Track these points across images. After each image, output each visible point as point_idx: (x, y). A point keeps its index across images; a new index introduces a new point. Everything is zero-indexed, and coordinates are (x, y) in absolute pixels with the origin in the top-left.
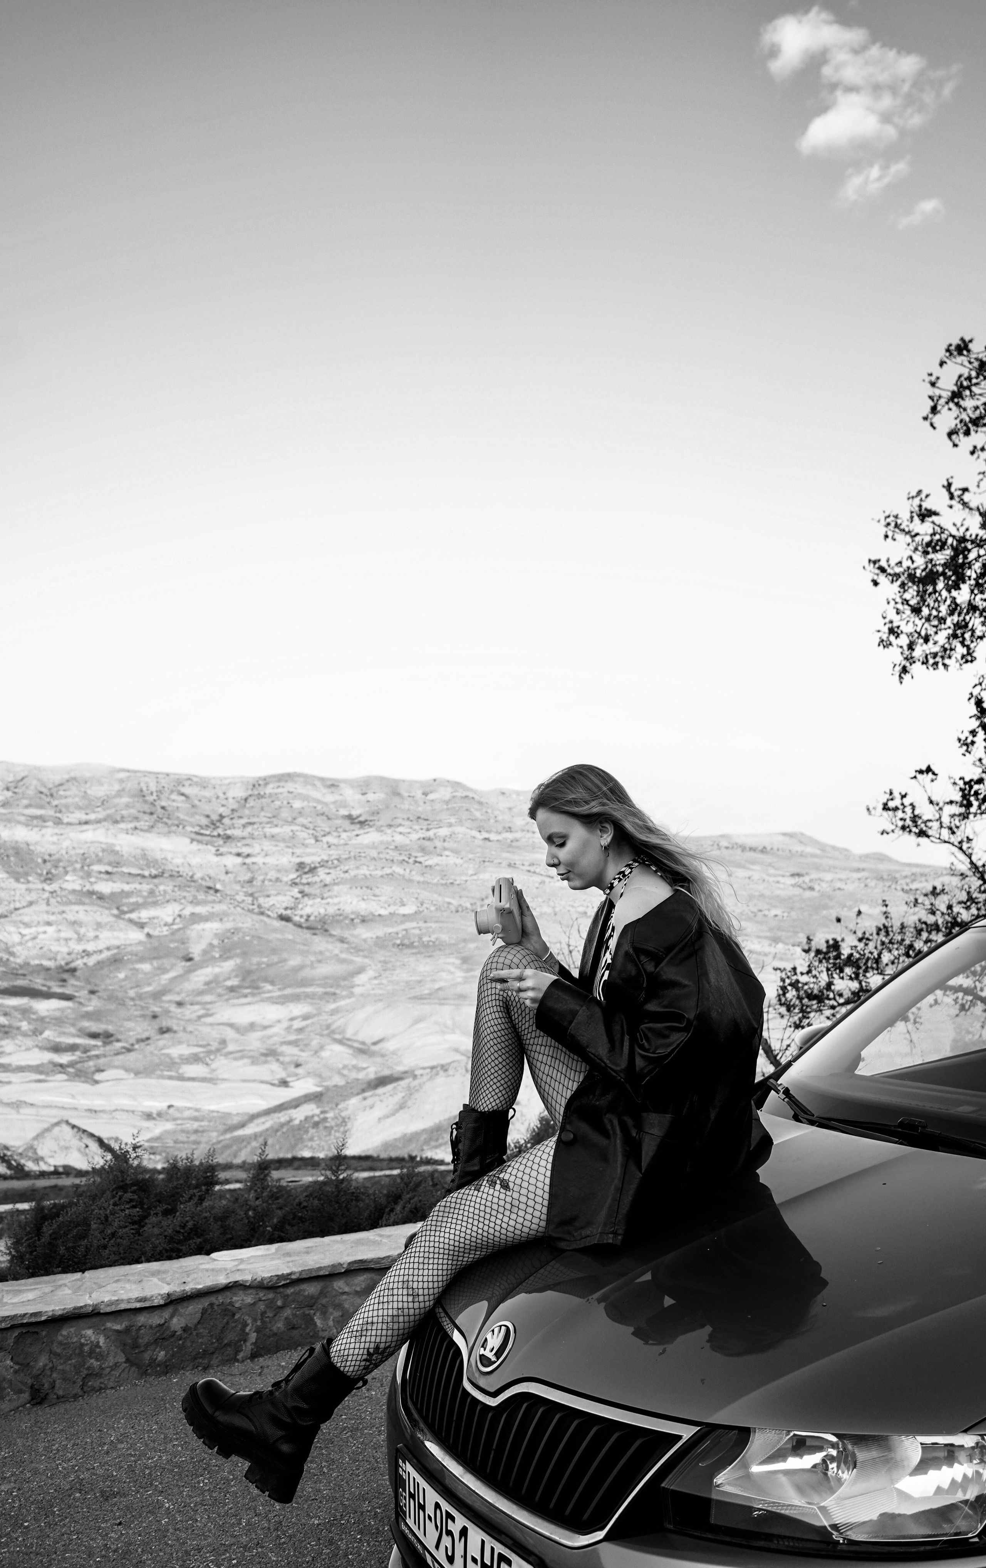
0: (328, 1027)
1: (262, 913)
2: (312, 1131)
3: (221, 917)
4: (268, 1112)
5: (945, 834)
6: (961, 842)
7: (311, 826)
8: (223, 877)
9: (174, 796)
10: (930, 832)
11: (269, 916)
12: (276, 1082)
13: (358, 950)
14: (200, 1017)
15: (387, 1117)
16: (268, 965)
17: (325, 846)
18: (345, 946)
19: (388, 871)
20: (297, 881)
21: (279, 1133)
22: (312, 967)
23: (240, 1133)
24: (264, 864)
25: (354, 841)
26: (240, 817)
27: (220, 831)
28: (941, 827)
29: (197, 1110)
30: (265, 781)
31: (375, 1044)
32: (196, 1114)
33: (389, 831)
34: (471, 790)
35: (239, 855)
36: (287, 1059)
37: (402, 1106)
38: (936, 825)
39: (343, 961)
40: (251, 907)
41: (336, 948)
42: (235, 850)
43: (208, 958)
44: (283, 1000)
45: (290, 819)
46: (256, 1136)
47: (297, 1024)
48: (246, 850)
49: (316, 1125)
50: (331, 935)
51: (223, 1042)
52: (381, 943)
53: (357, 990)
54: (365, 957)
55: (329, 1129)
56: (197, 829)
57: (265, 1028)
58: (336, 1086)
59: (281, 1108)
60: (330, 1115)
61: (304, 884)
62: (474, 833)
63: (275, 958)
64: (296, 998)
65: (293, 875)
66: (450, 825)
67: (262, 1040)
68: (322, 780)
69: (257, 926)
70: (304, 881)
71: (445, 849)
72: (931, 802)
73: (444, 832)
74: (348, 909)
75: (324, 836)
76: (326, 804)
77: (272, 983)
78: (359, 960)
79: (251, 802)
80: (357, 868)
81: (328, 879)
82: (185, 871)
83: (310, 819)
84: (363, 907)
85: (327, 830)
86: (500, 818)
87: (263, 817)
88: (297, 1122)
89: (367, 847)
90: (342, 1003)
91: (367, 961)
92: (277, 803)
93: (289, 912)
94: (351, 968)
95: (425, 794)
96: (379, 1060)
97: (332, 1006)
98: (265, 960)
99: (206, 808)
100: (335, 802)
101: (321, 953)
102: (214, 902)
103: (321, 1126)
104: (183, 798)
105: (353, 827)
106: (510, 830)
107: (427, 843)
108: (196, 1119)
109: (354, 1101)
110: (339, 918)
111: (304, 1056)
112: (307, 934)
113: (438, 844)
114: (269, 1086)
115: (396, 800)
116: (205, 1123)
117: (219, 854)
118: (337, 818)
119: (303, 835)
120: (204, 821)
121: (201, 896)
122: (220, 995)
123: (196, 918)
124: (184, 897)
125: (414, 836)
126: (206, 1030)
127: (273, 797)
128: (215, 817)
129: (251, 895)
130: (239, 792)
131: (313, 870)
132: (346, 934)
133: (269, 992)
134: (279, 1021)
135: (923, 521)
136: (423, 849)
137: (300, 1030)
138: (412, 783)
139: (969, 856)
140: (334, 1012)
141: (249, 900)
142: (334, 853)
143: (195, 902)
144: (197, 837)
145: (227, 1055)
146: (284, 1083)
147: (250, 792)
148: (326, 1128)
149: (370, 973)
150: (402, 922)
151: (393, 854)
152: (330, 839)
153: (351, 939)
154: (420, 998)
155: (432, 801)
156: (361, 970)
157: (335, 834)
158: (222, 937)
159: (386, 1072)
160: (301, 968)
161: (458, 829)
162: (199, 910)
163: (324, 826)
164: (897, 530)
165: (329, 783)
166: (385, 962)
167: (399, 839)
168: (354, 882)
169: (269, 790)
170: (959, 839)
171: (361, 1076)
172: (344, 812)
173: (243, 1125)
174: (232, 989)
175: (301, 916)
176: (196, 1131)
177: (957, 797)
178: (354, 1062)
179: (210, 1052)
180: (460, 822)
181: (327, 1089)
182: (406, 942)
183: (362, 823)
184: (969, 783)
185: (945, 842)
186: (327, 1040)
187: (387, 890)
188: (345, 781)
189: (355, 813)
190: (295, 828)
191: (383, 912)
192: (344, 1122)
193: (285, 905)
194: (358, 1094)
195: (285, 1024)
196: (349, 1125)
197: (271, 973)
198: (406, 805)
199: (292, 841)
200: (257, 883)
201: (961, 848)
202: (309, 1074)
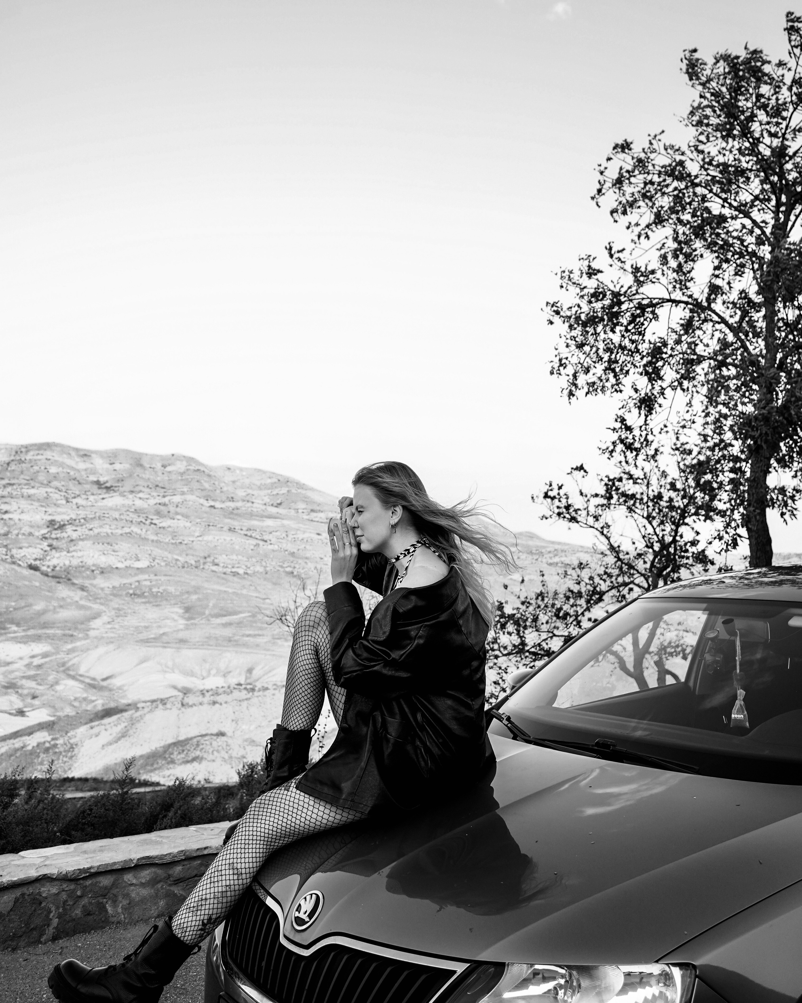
0: (64, 664)
1: (14, 563)
2: (42, 755)
4: (5, 739)
5: (591, 520)
6: (603, 528)
7: (64, 489)
10: (579, 519)
11: (19, 565)
12: (14, 712)
13: (95, 598)
15: (110, 744)
16: (15, 609)
17: (75, 507)
18: (85, 594)
19: (127, 530)
20: (47, 536)
21: (13, 758)
22: (54, 611)
24: (20, 520)
25: (100, 504)
28: (588, 514)
30: (27, 448)
31: (104, 680)
33: (131, 496)
34: (202, 465)
36: (25, 692)
37: (124, 735)
38: (584, 513)
39: (82, 607)
40: (4, 557)
41: (77, 595)
45: (45, 482)
47: (37, 661)
49: (47, 750)
52: (116, 592)
53: (92, 633)
54: (101, 604)
55: (58, 754)
57: (8, 664)
58: (68, 716)
59: (16, 735)
60: (60, 742)
61: (53, 539)
62: (202, 501)
63: (23, 603)
64: (38, 638)
65: (44, 531)
66: (183, 493)
67: (4, 674)
68: (77, 450)
69: (8, 573)
70: (53, 536)
71: (177, 513)
72: (582, 494)
73: (177, 499)
74: (90, 562)
75: (75, 498)
76: (78, 471)
77: (18, 625)
78: (96, 607)
79: (13, 467)
80: (101, 527)
81: (74, 535)
83: (63, 483)
84: (103, 561)
85: (78, 493)
86: (225, 489)
87: (22, 479)
88: (30, 748)
89: (111, 509)
90: (78, 644)
91: (103, 608)
92: (36, 468)
93: (38, 563)
94: (88, 613)
95: (164, 466)
96: (106, 694)
97: (69, 646)
98: (13, 604)
100: (86, 470)
101: (63, 599)
103: (51, 752)
105: (100, 491)
106: (232, 499)
107: (162, 508)
109: (82, 730)
110: (82, 570)
111: (41, 689)
112: (52, 583)
113: (172, 509)
114: (7, 715)
115: (138, 470)
118: (87, 483)
119: (55, 496)
125: (152, 502)
127: (33, 463)
129: (6, 546)
130: (3, 457)
131: (62, 527)
132: (87, 583)
133: (15, 632)
134: (21, 658)
135: (590, 277)
136: (158, 513)
137: (39, 667)
139: (608, 539)
140: (69, 652)
142: (82, 513)
146: (21, 713)
147: (12, 458)
148: (55, 753)
149: (105, 618)
150: (136, 575)
151: (134, 517)
152: (79, 501)
153: (91, 588)
154: (146, 641)
155: (170, 472)
156: (96, 616)
157: (84, 497)
159: (112, 705)
160: (44, 612)
161: (189, 497)
163: (75, 489)
164: (569, 282)
165: (82, 453)
166: (119, 610)
167: (139, 503)
168: (98, 539)
169: (29, 457)
170: (601, 526)
171: (89, 707)
172: (93, 478)
175: (48, 567)
177: (602, 490)
178: (85, 695)
180: (191, 491)
181: (59, 718)
182: (138, 592)
183: (108, 488)
184: (612, 481)
185: (590, 527)
186: (63, 676)
187: (124, 547)
188: (96, 452)
189: (102, 479)
190: (49, 490)
191: (120, 565)
192: (73, 747)
193: (34, 556)
194: (86, 723)
195: (26, 661)
196: (76, 750)
197: (18, 615)
198: (147, 475)
199: (46, 501)
200: (12, 536)
201: (602, 533)
202: (44, 705)
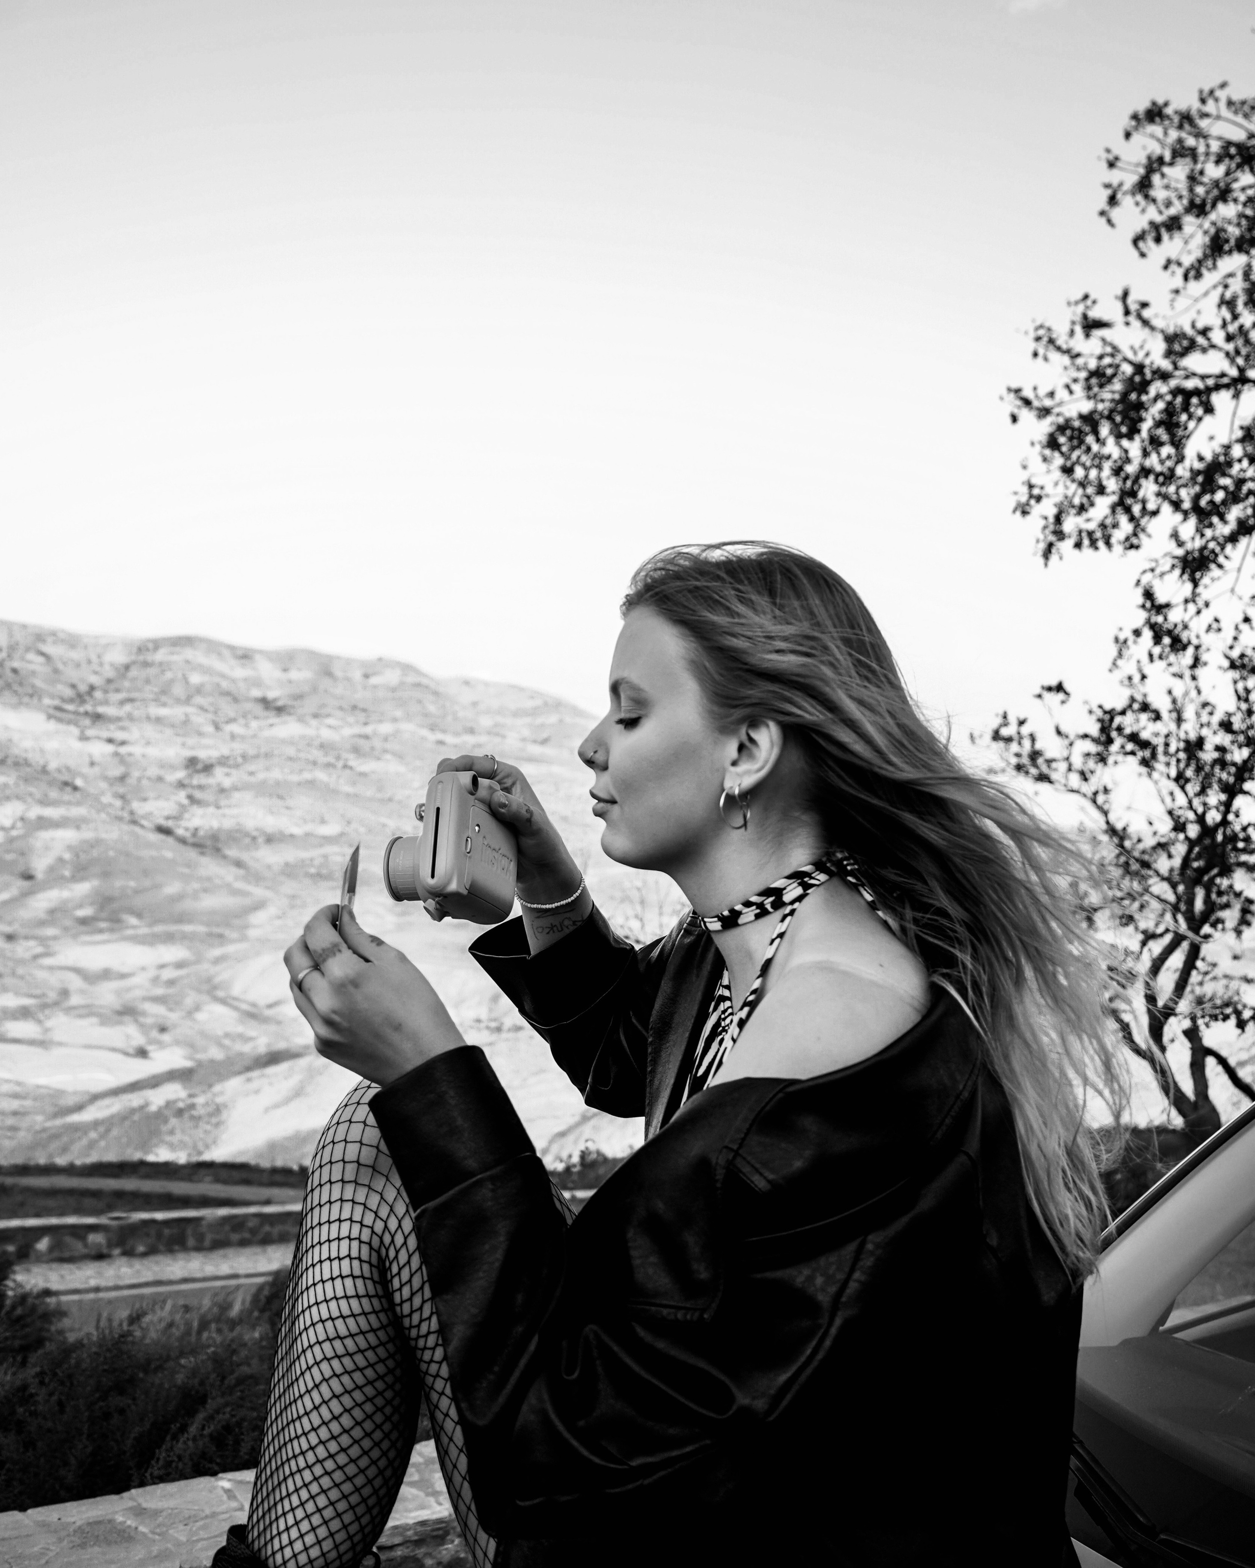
0: (209, 980)
1: (134, 822)
2: (173, 1121)
3: (77, 824)
4: (116, 1092)
5: (1074, 780)
6: (1096, 793)
7: (211, 709)
8: (86, 770)
9: (31, 656)
10: (1054, 776)
11: (142, 826)
12: (131, 1051)
13: (257, 878)
14: (36, 957)
15: (277, 1106)
16: (137, 892)
17: (228, 737)
18: (241, 872)
19: (307, 776)
20: (186, 782)
21: (126, 1124)
22: (195, 897)
23: (75, 1118)
24: (144, 756)
25: (267, 733)
26: (117, 691)
27: (88, 707)
28: (1070, 770)
29: (18, 1084)
30: (156, 644)
31: (270, 1006)
32: (18, 1089)
33: (314, 722)
35: (110, 741)
36: (149, 1021)
37: (298, 1093)
38: (1062, 766)
39: (236, 892)
40: (120, 813)
41: (227, 874)
42: (105, 734)
43: (54, 877)
44: (151, 940)
45: (183, 697)
46: (96, 1124)
47: (168, 974)
48: (119, 735)
49: (180, 1113)
50: (225, 857)
51: (65, 993)
52: (290, 871)
53: (252, 933)
54: (268, 888)
55: (197, 1119)
56: (57, 702)
57: (123, 976)
58: (212, 1061)
59: (134, 1087)
60: (200, 1100)
61: (193, 787)
62: (425, 732)
63: (147, 883)
64: (169, 938)
65: (181, 774)
66: (395, 720)
67: (118, 993)
68: (232, 648)
69: (126, 838)
70: (195, 782)
71: (385, 751)
72: (1059, 732)
73: (386, 728)
74: (250, 824)
75: (227, 722)
76: (234, 681)
77: (139, 915)
78: (258, 892)
79: (134, 672)
80: (267, 769)
81: (227, 783)
82: (36, 759)
83: (210, 699)
84: (271, 823)
85: (232, 714)
86: (461, 714)
87: (149, 692)
88: (153, 1108)
89: (283, 741)
90: (230, 949)
91: (268, 894)
92: (169, 675)
93: (170, 824)
94: (247, 901)
95: (366, 676)
96: (273, 1028)
97: (217, 952)
98: (132, 884)
99: (72, 674)
100: (245, 680)
101: (209, 879)
102: (69, 803)
103: (186, 1115)
104: (41, 659)
105: (266, 713)
106: (471, 731)
107: (362, 742)
108: (16, 1096)
109: (234, 1084)
110: (237, 836)
111: (173, 1017)
112: (192, 854)
113: (377, 743)
114: (120, 1057)
115: (326, 683)
116: (28, 1103)
117: (83, 738)
118: (248, 699)
119: (199, 720)
120: (68, 692)
121: (54, 794)
122: (66, 929)
123: (43, 823)
124: (31, 795)
125: (347, 732)
126: (41, 975)
127: (163, 667)
128: (83, 688)
129: (122, 797)
130: (118, 657)
131: (208, 768)
132: (245, 856)
133: (134, 927)
134: (143, 969)
135: (1087, 336)
136: (356, 750)
137: (171, 983)
138: (349, 662)
139: (1106, 813)
140: (217, 961)
141: (118, 803)
142: (238, 747)
143: (44, 802)
144: (57, 713)
145: (69, 1010)
146: (142, 1053)
147: (133, 658)
148: (192, 1118)
149: (272, 910)
150: (321, 846)
151: (317, 754)
152: (235, 728)
153: (251, 863)
155: (375, 687)
156: (259, 906)
157: (242, 721)
158: (76, 850)
159: (281, 1045)
160: (179, 897)
161: (404, 726)
162: (50, 812)
163: (228, 709)
164: (1051, 347)
165: (240, 653)
166: (293, 897)
167: (326, 734)
168: (263, 789)
169: (160, 656)
170: (1093, 789)
171: (247, 1048)
172: (256, 693)
173: (79, 1108)
174: (83, 922)
175: (187, 829)
176: (15, 1113)
177: (1094, 729)
178: (240, 1029)
179: (44, 1006)
180: (408, 717)
181: (200, 1064)
182: (324, 871)
183: (279, 710)
184: (1111, 714)
185: (1073, 791)
186: (205, 998)
187: (303, 802)
188: (261, 652)
189: (271, 695)
190: (190, 710)
191: (297, 831)
192: (218, 1110)
193: (166, 813)
194: (240, 1073)
195: (152, 973)
196: (224, 1115)
197: (138, 902)
198: (339, 690)
199: (184, 727)
200: (131, 781)
201: (1094, 801)
202: (177, 1043)
